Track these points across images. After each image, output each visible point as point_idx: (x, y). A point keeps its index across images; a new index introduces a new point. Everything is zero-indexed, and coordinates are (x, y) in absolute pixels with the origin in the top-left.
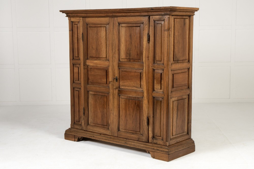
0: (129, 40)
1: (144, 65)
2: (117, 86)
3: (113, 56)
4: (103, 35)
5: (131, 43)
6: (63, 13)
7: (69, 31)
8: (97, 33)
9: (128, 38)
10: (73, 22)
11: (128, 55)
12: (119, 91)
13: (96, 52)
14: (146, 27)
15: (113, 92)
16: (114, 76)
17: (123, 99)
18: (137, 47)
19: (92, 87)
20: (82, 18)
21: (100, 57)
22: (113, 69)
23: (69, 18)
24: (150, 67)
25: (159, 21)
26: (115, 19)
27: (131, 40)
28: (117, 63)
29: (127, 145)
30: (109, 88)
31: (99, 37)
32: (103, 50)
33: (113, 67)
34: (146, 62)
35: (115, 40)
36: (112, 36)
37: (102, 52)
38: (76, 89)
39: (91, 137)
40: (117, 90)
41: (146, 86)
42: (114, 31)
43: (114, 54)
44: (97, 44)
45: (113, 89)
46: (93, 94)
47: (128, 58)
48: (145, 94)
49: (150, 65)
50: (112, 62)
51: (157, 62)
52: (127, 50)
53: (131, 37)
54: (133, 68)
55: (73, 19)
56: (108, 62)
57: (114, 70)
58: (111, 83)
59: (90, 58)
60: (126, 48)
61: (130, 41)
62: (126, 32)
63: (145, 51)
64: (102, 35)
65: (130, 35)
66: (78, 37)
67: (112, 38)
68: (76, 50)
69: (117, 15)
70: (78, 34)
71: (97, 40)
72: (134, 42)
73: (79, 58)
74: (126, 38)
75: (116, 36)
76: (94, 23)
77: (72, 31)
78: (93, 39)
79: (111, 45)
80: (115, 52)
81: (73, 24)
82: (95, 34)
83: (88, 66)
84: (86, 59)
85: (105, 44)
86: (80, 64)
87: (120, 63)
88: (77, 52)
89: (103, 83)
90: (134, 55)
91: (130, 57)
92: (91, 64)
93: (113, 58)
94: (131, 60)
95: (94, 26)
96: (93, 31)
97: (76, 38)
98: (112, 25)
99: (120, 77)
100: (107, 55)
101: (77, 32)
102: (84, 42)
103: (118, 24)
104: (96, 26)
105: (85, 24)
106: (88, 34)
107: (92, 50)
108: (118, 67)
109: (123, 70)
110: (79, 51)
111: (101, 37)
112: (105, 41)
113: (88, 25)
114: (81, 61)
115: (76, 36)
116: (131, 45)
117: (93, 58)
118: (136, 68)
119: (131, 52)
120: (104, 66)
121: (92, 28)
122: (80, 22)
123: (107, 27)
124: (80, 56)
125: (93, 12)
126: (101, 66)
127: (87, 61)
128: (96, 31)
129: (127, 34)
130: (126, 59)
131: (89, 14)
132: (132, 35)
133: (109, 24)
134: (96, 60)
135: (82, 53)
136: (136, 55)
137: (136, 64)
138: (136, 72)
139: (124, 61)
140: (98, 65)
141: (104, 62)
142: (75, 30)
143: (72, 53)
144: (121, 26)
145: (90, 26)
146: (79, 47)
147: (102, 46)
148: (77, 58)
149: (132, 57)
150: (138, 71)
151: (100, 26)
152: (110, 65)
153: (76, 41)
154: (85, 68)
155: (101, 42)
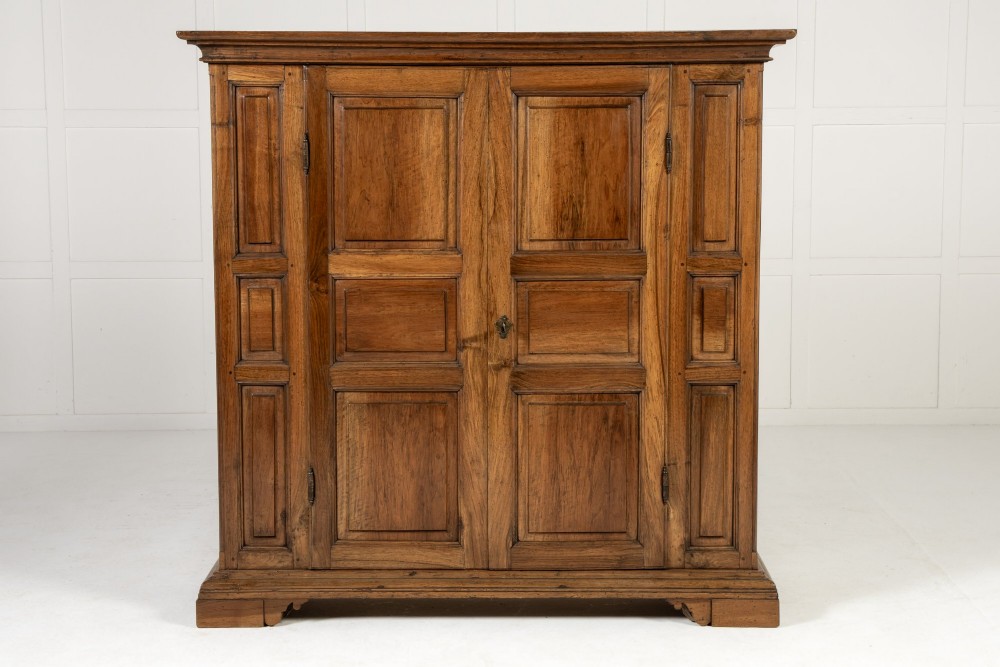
0: (571, 162)
1: (650, 260)
2: (506, 356)
3: (485, 231)
4: (428, 144)
5: (585, 174)
6: (190, 42)
7: (213, 124)
8: (395, 137)
9: (568, 153)
10: (236, 87)
11: (567, 225)
12: (515, 375)
13: (388, 217)
14: (660, 110)
15: (485, 382)
16: (490, 314)
17: (542, 407)
18: (615, 191)
19: (360, 373)
20: (297, 70)
21: (413, 238)
22: (484, 285)
23: (215, 67)
24: (675, 268)
25: (716, 84)
26: (496, 76)
27: (583, 161)
28: (508, 262)
29: (572, 594)
30: (461, 370)
31: (407, 153)
32: (427, 208)
33: (483, 277)
34: (659, 248)
35: (496, 164)
36: (478, 147)
37: (422, 218)
38: (257, 390)
39: (369, 590)
40: (506, 375)
41: (656, 345)
42: (492, 125)
43: (489, 224)
44: (396, 182)
45: (482, 372)
46: (368, 404)
47: (565, 237)
48: (654, 377)
49: (675, 258)
50: (481, 254)
51: (704, 247)
52: (560, 201)
53: (583, 150)
54: (591, 277)
55: (235, 74)
56: (454, 259)
57: (491, 290)
58: (474, 345)
59: (349, 244)
60: (556, 197)
61: (579, 165)
62: (555, 127)
63: (654, 205)
64: (423, 141)
65: (580, 143)
66: (270, 155)
67: (481, 153)
68: (258, 213)
69: (507, 57)
70: (273, 141)
71: (395, 165)
72: (599, 172)
73: (276, 248)
74: (557, 153)
75: (502, 147)
76: (375, 89)
77: (231, 126)
78: (371, 162)
79: (474, 184)
80: (497, 212)
81: (240, 96)
82: (384, 140)
83: (336, 280)
84: (327, 248)
85: (441, 183)
86: (282, 277)
87: (521, 259)
88: (267, 223)
89: (425, 349)
90: (599, 224)
91: (575, 230)
92: (354, 270)
93: (485, 241)
94: (581, 245)
95: (373, 105)
96: (370, 125)
97: (257, 158)
98: (481, 101)
99: (520, 316)
100: (447, 227)
101: (266, 133)
102: (312, 173)
103: (511, 97)
104: (383, 104)
105: (324, 97)
106: (336, 139)
107: (361, 208)
108: (510, 277)
109: (534, 287)
110: (277, 218)
111: (415, 150)
112: (442, 168)
113: (336, 100)
114: (290, 262)
115: (260, 148)
116: (583, 184)
117: (367, 243)
118: (606, 277)
119: (581, 212)
120: (434, 275)
121: (362, 113)
122: (285, 87)
123: (448, 109)
124: (281, 238)
125: (384, 45)
126: (412, 275)
127: (332, 257)
128: (391, 127)
129: (564, 136)
130: (553, 242)
131: (350, 51)
132: (589, 142)
133: (465, 98)
134: (385, 250)
135: (300, 225)
136: (608, 220)
137: (605, 257)
138: (606, 290)
139: (544, 249)
140: (396, 275)
141: (432, 260)
142: (254, 120)
143: (231, 228)
144: (526, 103)
145: (348, 105)
146: (277, 199)
147: (423, 189)
148: (263, 247)
149: (588, 230)
150: (613, 286)
151: (407, 103)
152: (465, 268)
153: (260, 170)
154: (318, 289)
155: (419, 175)
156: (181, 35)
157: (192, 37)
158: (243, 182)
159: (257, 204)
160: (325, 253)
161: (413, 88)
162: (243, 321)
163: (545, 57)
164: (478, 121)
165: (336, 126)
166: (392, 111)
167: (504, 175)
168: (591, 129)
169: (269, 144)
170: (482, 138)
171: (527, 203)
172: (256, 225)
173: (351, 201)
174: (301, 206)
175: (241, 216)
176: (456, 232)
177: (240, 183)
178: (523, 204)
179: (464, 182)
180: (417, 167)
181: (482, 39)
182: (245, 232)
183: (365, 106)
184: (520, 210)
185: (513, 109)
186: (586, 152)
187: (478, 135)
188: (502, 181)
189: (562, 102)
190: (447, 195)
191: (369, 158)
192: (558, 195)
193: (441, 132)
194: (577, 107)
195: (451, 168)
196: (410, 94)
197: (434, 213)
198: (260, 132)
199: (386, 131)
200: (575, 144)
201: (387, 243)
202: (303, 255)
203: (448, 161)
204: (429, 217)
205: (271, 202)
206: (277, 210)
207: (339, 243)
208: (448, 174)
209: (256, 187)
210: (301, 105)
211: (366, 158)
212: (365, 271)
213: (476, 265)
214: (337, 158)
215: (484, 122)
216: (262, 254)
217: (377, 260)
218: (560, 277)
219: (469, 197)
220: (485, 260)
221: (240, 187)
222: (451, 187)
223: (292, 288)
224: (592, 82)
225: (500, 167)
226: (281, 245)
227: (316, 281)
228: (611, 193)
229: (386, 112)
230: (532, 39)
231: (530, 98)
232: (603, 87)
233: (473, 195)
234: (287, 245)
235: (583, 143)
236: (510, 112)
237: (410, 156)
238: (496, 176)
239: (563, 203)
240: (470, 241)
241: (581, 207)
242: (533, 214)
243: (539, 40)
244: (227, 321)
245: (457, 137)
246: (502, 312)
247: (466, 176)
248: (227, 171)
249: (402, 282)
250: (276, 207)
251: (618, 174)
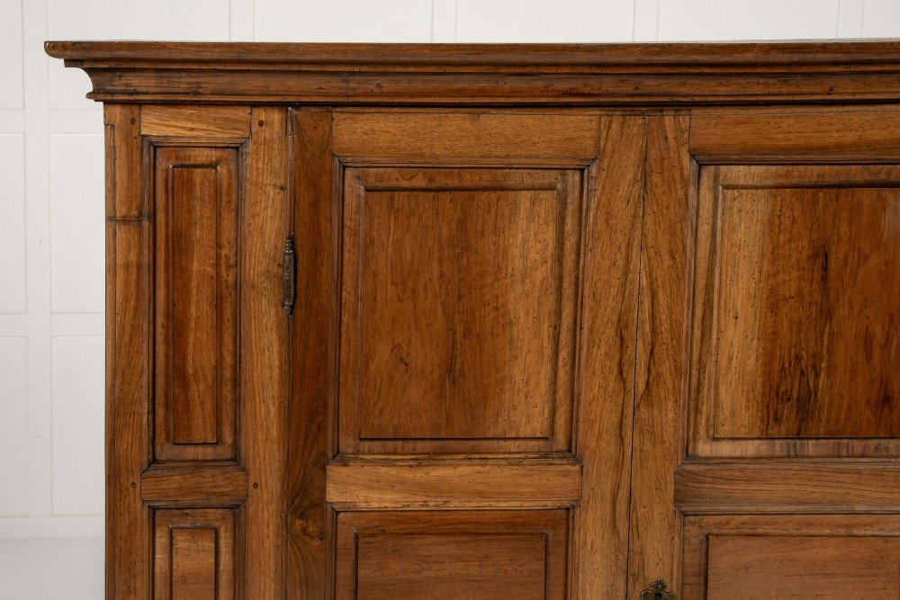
0: (800, 291)
3: (628, 421)
4: (525, 258)
5: (827, 314)
6: (70, 63)
7: (111, 218)
8: (462, 243)
9: (795, 273)
10: (155, 148)
11: (788, 411)
13: (442, 396)
16: (632, 577)
18: (885, 346)
20: (276, 116)
21: (490, 434)
22: (622, 524)
23: (117, 110)
26: (663, 127)
27: (825, 289)
28: (671, 478)
31: (482, 275)
32: (518, 379)
35: (654, 295)
36: (620, 263)
37: (507, 397)
42: (649, 219)
43: (635, 408)
44: (460, 329)
47: (783, 434)
50: (619, 465)
52: (776, 366)
53: (825, 269)
54: (828, 508)
55: (155, 124)
56: (566, 474)
57: (635, 532)
59: (367, 445)
60: (768, 358)
61: (817, 297)
62: (774, 224)
64: (515, 252)
65: (821, 255)
66: (218, 276)
67: (626, 275)
68: (193, 387)
69: (684, 90)
70: (225, 251)
71: (459, 298)
72: (856, 309)
73: (225, 452)
74: (775, 274)
75: (667, 261)
76: (427, 151)
77: (146, 224)
78: (414, 291)
79: (611, 331)
80: (654, 388)
81: (164, 164)
82: (441, 250)
83: (338, 513)
84: (323, 454)
85: (546, 331)
86: (237, 510)
87: (694, 473)
88: (209, 406)
90: (850, 409)
91: (802, 420)
92: (374, 495)
93: (628, 440)
94: (811, 447)
95: (420, 182)
96: (414, 221)
97: (194, 284)
98: (630, 176)
99: (687, 580)
100: (553, 412)
101: (213, 237)
102: (300, 312)
103: (688, 165)
104: (440, 182)
105: (327, 166)
106: (347, 248)
107: (392, 379)
108: (672, 507)
109: (717, 525)
110: (230, 396)
111: (499, 269)
112: (549, 304)
113: (349, 172)
114: (252, 480)
115: (199, 265)
116: (822, 333)
117: (400, 443)
118: (858, 508)
119: (816, 386)
120: (526, 505)
121: (401, 198)
122: (251, 147)
123: (565, 190)
124: (236, 431)
125: (449, 69)
126: (484, 504)
127: (335, 472)
128: (454, 226)
129: (790, 241)
130: (758, 442)
131: (380, 80)
132: (837, 254)
133: (600, 169)
134: (435, 457)
135: (273, 409)
136: (868, 402)
137: (859, 472)
138: (855, 532)
139: (738, 454)
140: (454, 504)
141: (524, 476)
142: (190, 212)
143: (141, 414)
144: (716, 177)
145: (372, 182)
146: (228, 360)
147: (511, 342)
148: (200, 449)
149: (828, 421)
150: (871, 525)
151: (486, 178)
152: (586, 489)
153: (199, 308)
154: (304, 531)
155: (504, 316)
156: (54, 48)
157: (72, 53)
158: (166, 328)
159: (190, 370)
160: (322, 464)
161: (500, 151)
162: (158, 587)
163: (759, 90)
164: (622, 213)
165: (347, 223)
166: (458, 194)
167: (670, 316)
168: (844, 229)
169: (218, 256)
170: (629, 245)
171: (711, 368)
172: (188, 409)
173: (373, 366)
174: (276, 373)
175: (160, 393)
176: (572, 422)
177: (160, 330)
178: (701, 370)
179: (591, 330)
180: (501, 300)
181: (647, 58)
182: (166, 421)
183: (405, 184)
184: (694, 380)
185: (692, 190)
186: (831, 274)
187: (620, 239)
188: (665, 326)
189: (786, 176)
190: (556, 352)
191: (410, 285)
192: (772, 353)
193: (550, 234)
194: (818, 187)
195: (565, 301)
196: (494, 162)
197: (531, 388)
198: (201, 235)
199: (445, 233)
200: (809, 257)
201: (439, 443)
202: (276, 465)
203: (559, 289)
204: (522, 396)
205: (218, 367)
206: (233, 379)
207: (347, 443)
208: (559, 313)
209: (191, 340)
210: (281, 182)
211: (404, 283)
212: (395, 496)
213: (608, 485)
214: (348, 283)
215: (634, 216)
216: (199, 464)
217: (420, 475)
218: (769, 509)
219: (599, 357)
220: (625, 477)
221: (160, 338)
222: (565, 337)
223: (253, 528)
224: (850, 137)
225: (662, 300)
226: (236, 447)
227: (302, 516)
228: (877, 351)
229: (447, 197)
230: (748, 57)
231: (723, 169)
232: (871, 146)
233: (607, 355)
234: (248, 448)
235: (826, 256)
236: (686, 196)
237: (489, 280)
238: (653, 318)
239: (782, 369)
240: (598, 442)
241: (817, 376)
242: (722, 389)
243: (761, 58)
244: (129, 591)
245: (579, 243)
246: (654, 572)
247: (594, 318)
248: (136, 309)
249: (462, 517)
250: (228, 374)
251: (892, 315)
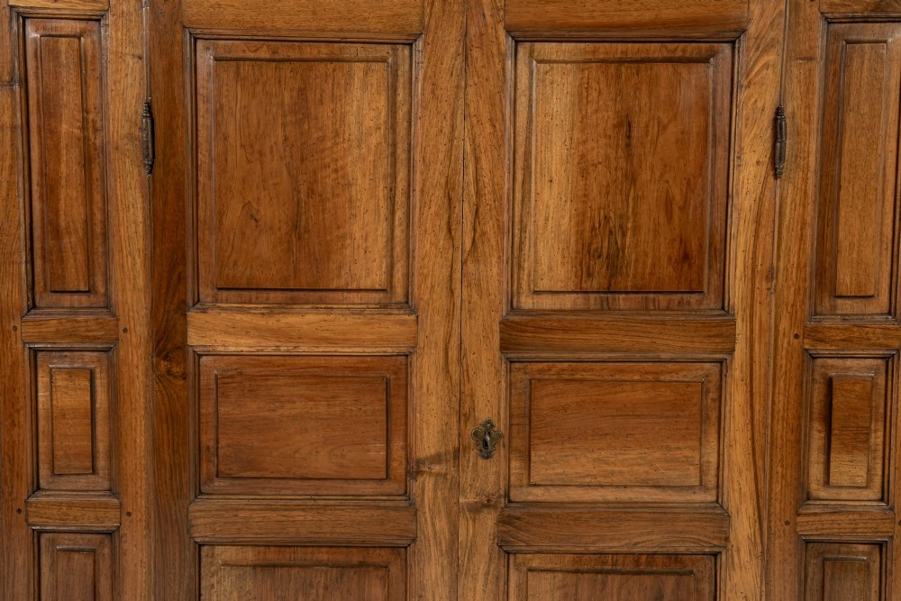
0: (607, 157)
1: (741, 328)
2: (490, 489)
3: (457, 275)
4: (360, 124)
5: (632, 178)
8: (302, 110)
9: (603, 141)
10: (24, 19)
11: (599, 267)
12: (504, 521)
13: (289, 250)
14: (766, 66)
15: (454, 534)
16: (463, 416)
17: (549, 576)
18: (683, 209)
19: (241, 514)
21: (333, 286)
22: (454, 368)
24: (784, 343)
25: (866, 20)
26: (479, 5)
27: (629, 156)
28: (496, 328)
30: (412, 508)
31: (322, 139)
32: (357, 235)
33: (453, 354)
34: (757, 308)
35: (477, 160)
36: (446, 130)
37: (348, 252)
38: (65, 542)
40: (489, 520)
41: (748, 475)
42: (471, 91)
43: (464, 263)
44: (303, 188)
45: (449, 514)
46: (255, 566)
47: (595, 286)
48: (743, 527)
49: (784, 324)
50: (450, 315)
51: (834, 307)
52: (588, 225)
53: (629, 137)
54: (638, 356)
56: (403, 323)
57: (465, 375)
58: (436, 468)
59: (224, 294)
60: (580, 218)
61: (622, 163)
62: (582, 96)
63: (750, 234)
64: (351, 119)
65: (625, 124)
66: (86, 139)
67: (451, 141)
68: (66, 240)
70: (91, 117)
71: (302, 160)
72: (658, 174)
73: (98, 300)
74: (585, 142)
75: (488, 129)
76: (268, 25)
77: (17, 88)
78: (261, 153)
79: (440, 193)
80: (480, 245)
81: (32, 34)
82: (284, 115)
83: (200, 356)
84: (184, 302)
85: (381, 192)
86: (109, 350)
87: (517, 323)
88: (81, 257)
89: (353, 475)
90: (654, 265)
91: (612, 276)
92: (231, 340)
93: (457, 292)
94: (622, 301)
95: (264, 54)
96: (259, 88)
97: (63, 144)
98: (452, 50)
99: (515, 421)
100: (391, 267)
101: (79, 101)
102: (158, 171)
103: (506, 43)
104: (283, 53)
105: (179, 37)
106: (201, 113)
107: (243, 233)
108: (498, 354)
109: (540, 371)
110: (100, 250)
111: (337, 135)
112: (384, 168)
113: (200, 44)
114: (122, 326)
115: (68, 127)
116: (628, 196)
117: (254, 294)
118: (664, 356)
119: (623, 244)
120: (369, 350)
121: (246, 68)
122: (110, 19)
123: (396, 63)
124: (107, 281)
126: (331, 349)
127: (194, 317)
128: (295, 93)
129: (597, 111)
130: (574, 296)
132: (640, 122)
133: (426, 44)
134: (285, 307)
135: (139, 261)
136: (670, 259)
137: (663, 323)
138: (662, 378)
139: (557, 307)
140: (304, 349)
141: (366, 324)
142: (57, 78)
143: (20, 263)
144: (531, 53)
145: (222, 53)
146: (98, 216)
147: (351, 202)
148: (76, 297)
149: (634, 276)
150: (676, 372)
151: (324, 51)
152: (421, 338)
153: (69, 166)
154: (169, 372)
155: (343, 177)
158: (39, 185)
159: (63, 224)
160: (182, 309)
161: (334, 25)
162: (42, 423)
164: (446, 84)
165: (201, 91)
166: (298, 64)
167: (492, 179)
168: (644, 100)
169: (85, 120)
170: (453, 114)
171: (531, 227)
172: (62, 260)
173: (226, 221)
174: (141, 228)
175: (37, 245)
176: (408, 276)
177: (35, 188)
178: (523, 230)
179: (422, 191)
180: (340, 163)
182: (44, 271)
183: (251, 55)
184: (517, 239)
185: (509, 63)
186: (634, 142)
187: (446, 108)
188: (488, 189)
189: (594, 52)
190: (393, 213)
191: (257, 147)
192: (584, 214)
193: (382, 103)
194: (621, 62)
195: (398, 165)
196: (329, 36)
197: (369, 244)
198: (69, 99)
199: (287, 100)
200: (615, 126)
201: (289, 294)
202: (143, 312)
203: (394, 153)
204: (362, 251)
205: (88, 221)
206: (98, 235)
207: (206, 293)
208: (394, 176)
209: (63, 196)
210: (138, 52)
211: (252, 146)
212: (251, 341)
213: (440, 334)
214: (203, 147)
215: (458, 87)
216: (74, 310)
217: (272, 322)
218: (584, 356)
219: (430, 216)
220: (456, 325)
221: (36, 195)
222: (400, 198)
223: (124, 369)
224: (647, 16)
225: (485, 164)
226: (107, 295)
227: (165, 358)
228: (676, 213)
229: (287, 67)
231: (538, 46)
232: (666, 24)
233: (437, 214)
234: (117, 296)
235: (629, 125)
236: (504, 69)
237: (329, 144)
238: (477, 181)
239: (593, 229)
240: (431, 294)
241: (624, 235)
242: (541, 246)
244: (13, 424)
245: (410, 112)
246: (484, 412)
247: (424, 181)
248: (11, 167)
249: (312, 361)
250: (98, 229)
251: (689, 179)
